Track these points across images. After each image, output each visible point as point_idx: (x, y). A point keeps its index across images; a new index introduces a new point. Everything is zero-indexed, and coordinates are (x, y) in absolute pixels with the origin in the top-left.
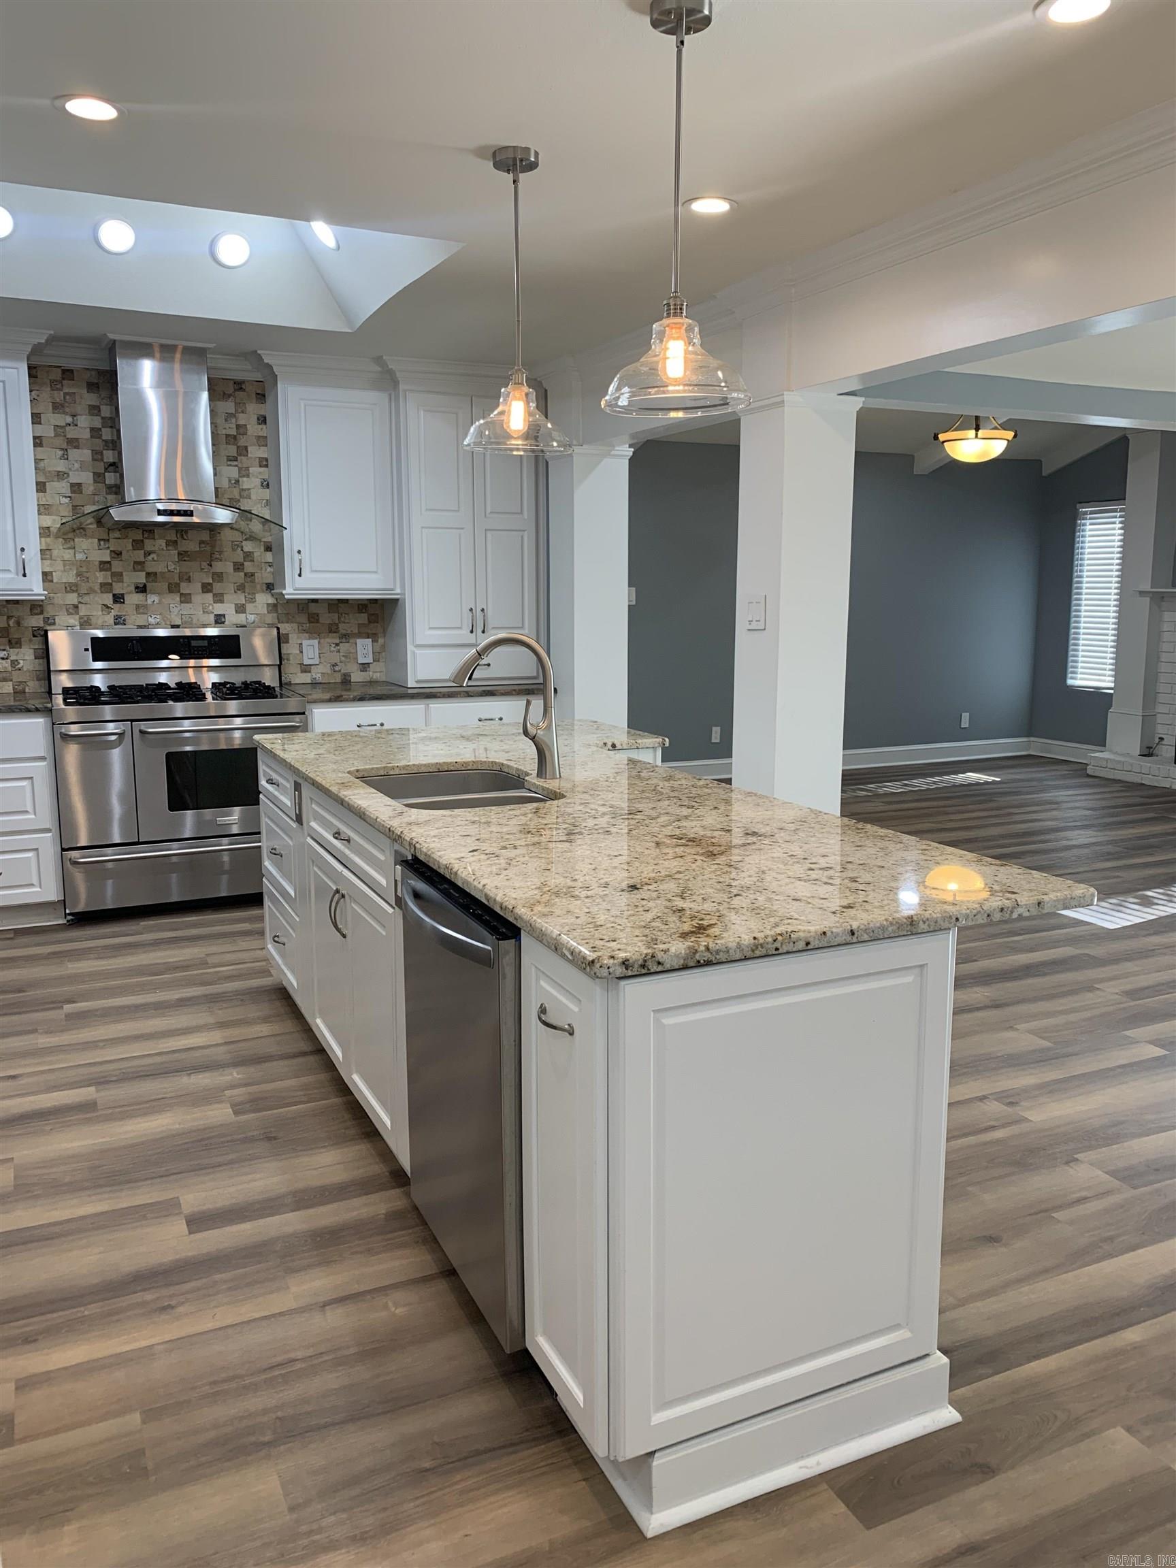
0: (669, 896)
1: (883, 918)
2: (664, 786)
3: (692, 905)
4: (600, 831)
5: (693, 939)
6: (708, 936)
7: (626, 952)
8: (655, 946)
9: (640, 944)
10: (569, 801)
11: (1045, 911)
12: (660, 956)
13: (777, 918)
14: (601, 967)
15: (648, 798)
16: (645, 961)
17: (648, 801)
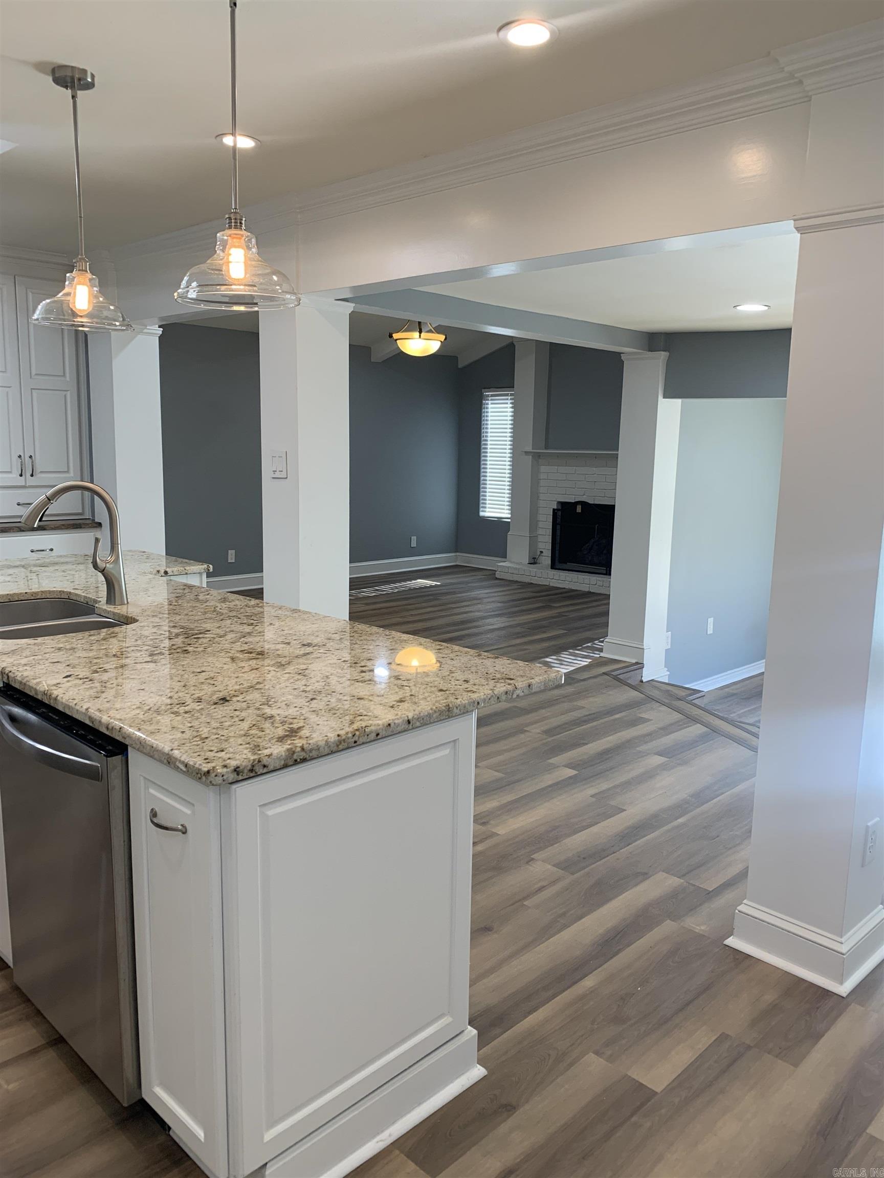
0: (257, 705)
1: (429, 708)
2: (223, 607)
3: (279, 712)
4: (178, 651)
5: (289, 742)
6: (300, 738)
7: (236, 760)
8: (260, 752)
9: (245, 751)
10: (142, 624)
11: (534, 690)
12: (265, 761)
13: (351, 716)
14: (216, 776)
15: (210, 618)
16: (253, 766)
17: (211, 621)
